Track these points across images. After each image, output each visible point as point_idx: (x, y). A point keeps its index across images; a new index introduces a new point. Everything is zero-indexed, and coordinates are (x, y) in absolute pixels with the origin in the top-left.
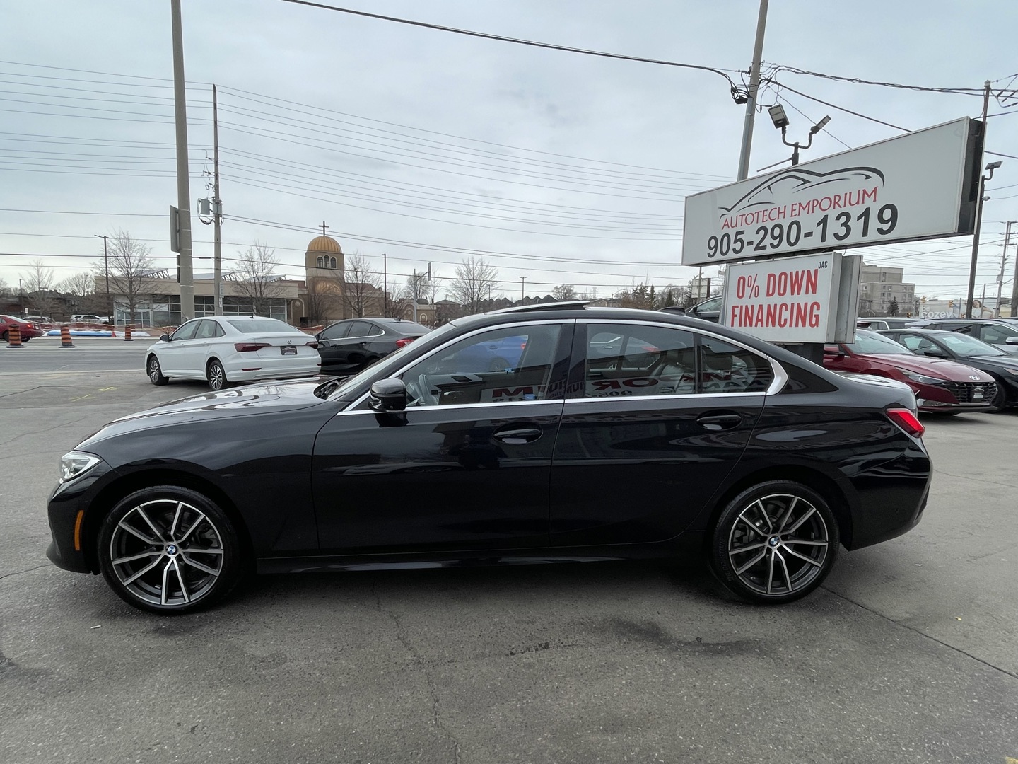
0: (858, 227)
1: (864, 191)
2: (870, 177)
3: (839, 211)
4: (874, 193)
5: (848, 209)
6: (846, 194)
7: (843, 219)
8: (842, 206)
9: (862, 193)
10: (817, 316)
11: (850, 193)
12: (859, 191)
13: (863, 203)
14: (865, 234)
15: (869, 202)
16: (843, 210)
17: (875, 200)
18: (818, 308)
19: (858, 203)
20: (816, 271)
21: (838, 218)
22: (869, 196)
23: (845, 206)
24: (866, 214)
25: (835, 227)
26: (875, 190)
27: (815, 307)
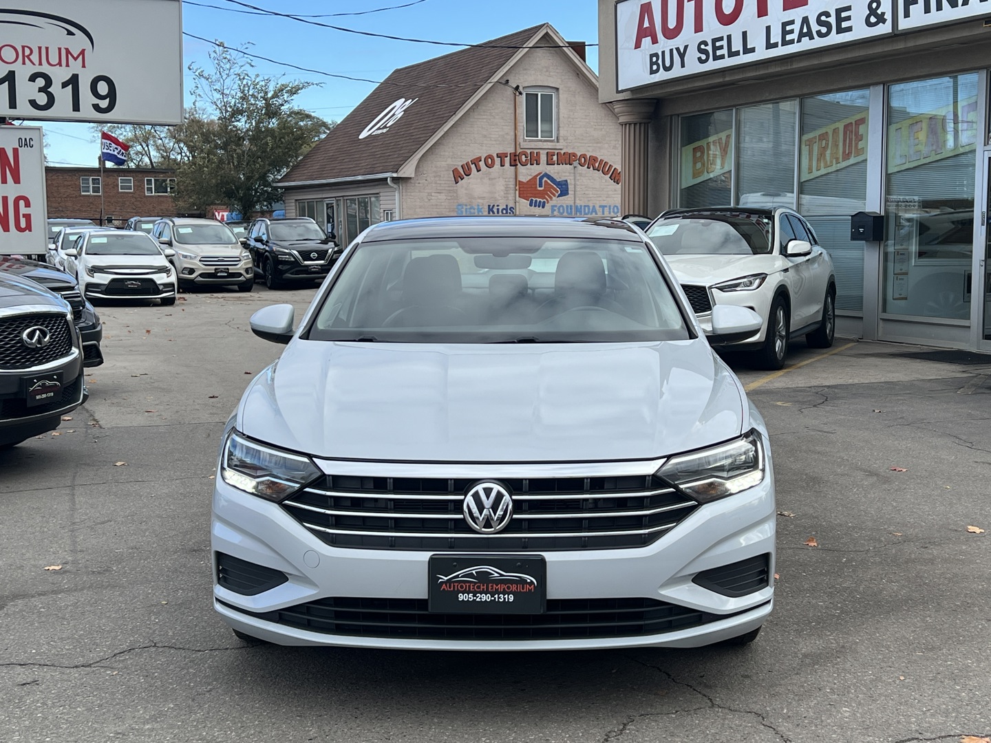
0: (63, 97)
1: (67, 50)
2: (73, 34)
3: (31, 69)
4: (81, 57)
5: (45, 68)
6: (40, 48)
7: (41, 82)
8: (37, 62)
9: (63, 52)
10: (28, 217)
11: (47, 49)
12: (60, 49)
13: (67, 65)
14: (76, 107)
15: (75, 68)
16: (38, 69)
17: (84, 66)
18: (28, 205)
19: (60, 64)
20: (16, 151)
21: (33, 78)
22: (75, 59)
23: (40, 64)
24: (74, 81)
25: (27, 91)
26: (83, 52)
27: (22, 203)
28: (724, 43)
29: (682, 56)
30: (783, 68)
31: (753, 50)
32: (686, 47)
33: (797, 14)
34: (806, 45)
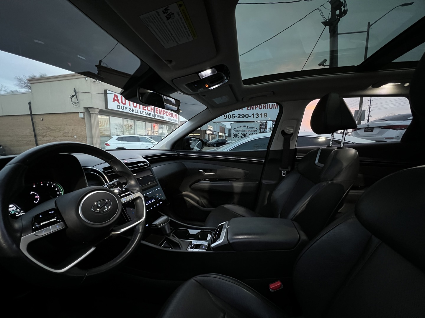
28: (134, 110)
29: (126, 109)
31: (138, 113)
32: (127, 108)
33: (145, 111)
34: (146, 115)
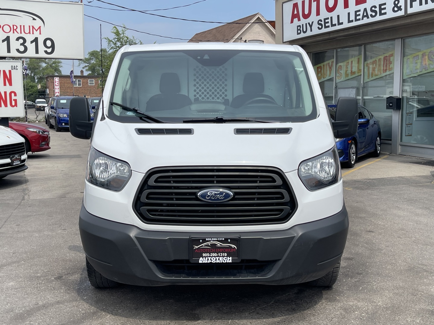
0: (31, 47)
1: (33, 27)
2: (36, 20)
3: (17, 35)
4: (39, 29)
5: (23, 35)
6: (21, 26)
7: (21, 41)
9: (31, 27)
10: (15, 101)
11: (24, 26)
12: (29, 26)
13: (33, 33)
14: (37, 52)
15: (36, 34)
16: (20, 35)
17: (40, 34)
18: (15, 95)
20: (10, 72)
21: (18, 39)
22: (37, 31)
23: (21, 33)
24: (36, 40)
25: (15, 45)
26: (40, 28)
28: (329, 20)
29: (311, 26)
30: (356, 32)
31: (342, 23)
32: (313, 22)
33: (362, 7)
34: (366, 21)
